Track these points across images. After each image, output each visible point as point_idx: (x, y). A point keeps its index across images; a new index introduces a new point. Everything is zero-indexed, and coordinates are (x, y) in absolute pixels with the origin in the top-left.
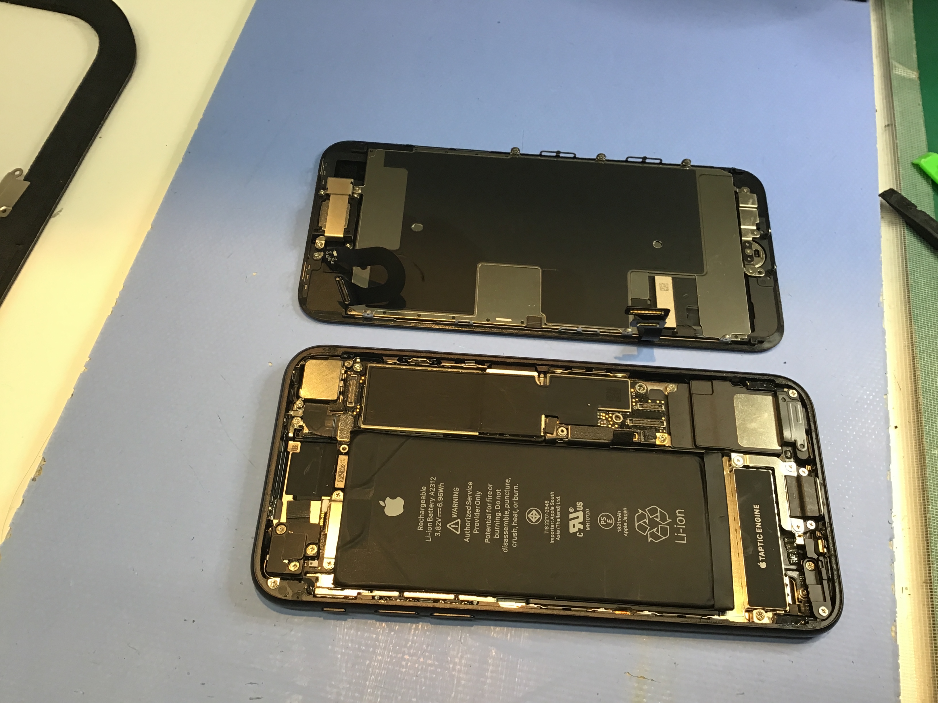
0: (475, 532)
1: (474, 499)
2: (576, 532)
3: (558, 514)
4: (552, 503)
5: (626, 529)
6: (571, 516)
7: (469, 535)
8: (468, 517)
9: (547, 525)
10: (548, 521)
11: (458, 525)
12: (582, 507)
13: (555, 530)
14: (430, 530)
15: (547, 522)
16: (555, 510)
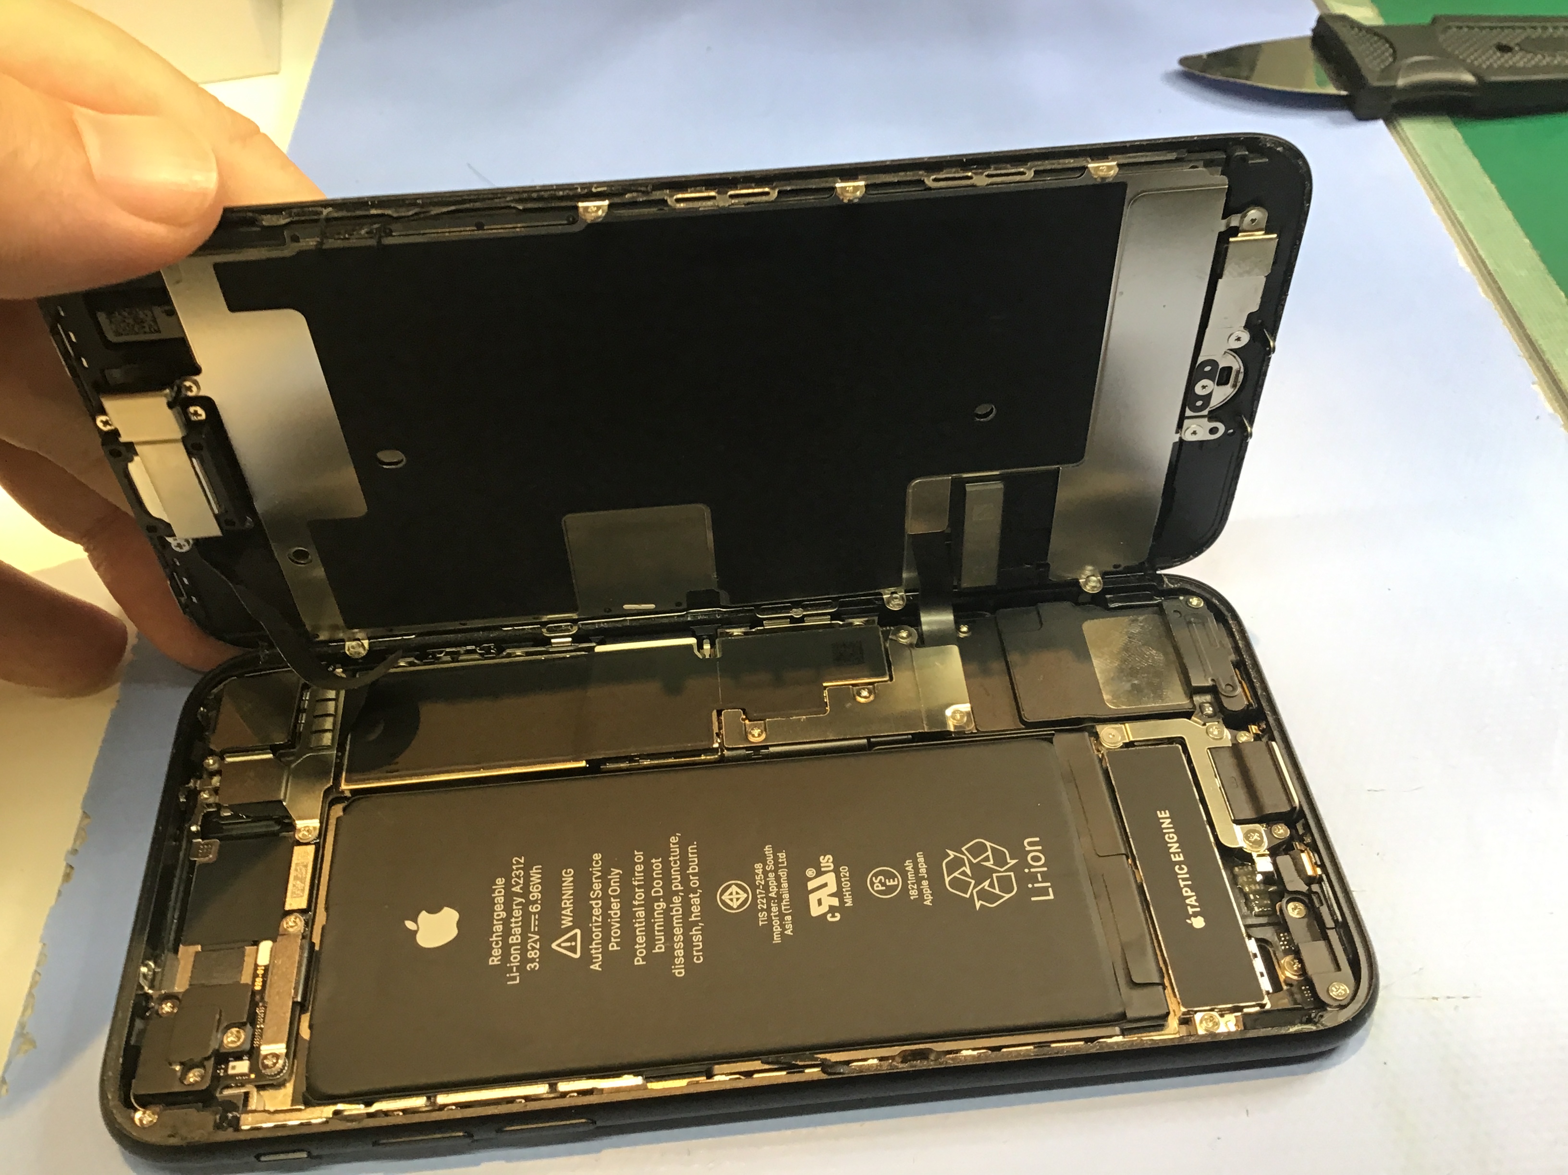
0: (613, 947)
1: (606, 885)
2: (825, 915)
3: (785, 885)
4: (770, 866)
5: (927, 892)
6: (811, 885)
7: (600, 956)
8: (596, 921)
9: (762, 910)
10: (765, 901)
11: (575, 941)
12: (832, 865)
13: (781, 916)
14: (515, 958)
15: (763, 904)
16: (778, 878)
